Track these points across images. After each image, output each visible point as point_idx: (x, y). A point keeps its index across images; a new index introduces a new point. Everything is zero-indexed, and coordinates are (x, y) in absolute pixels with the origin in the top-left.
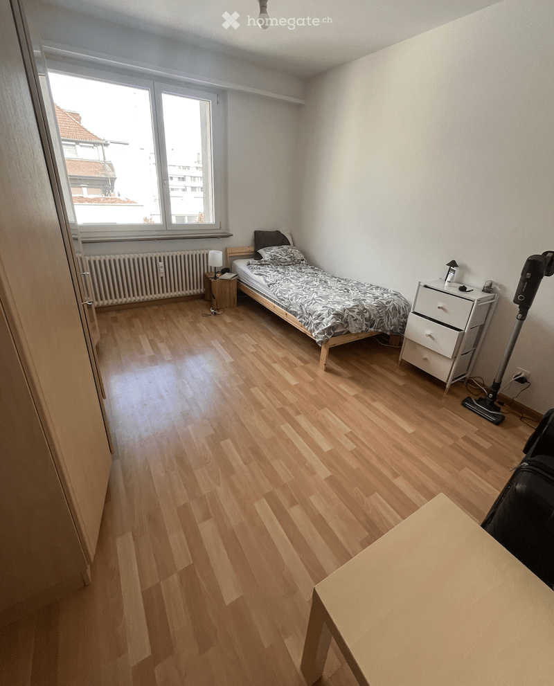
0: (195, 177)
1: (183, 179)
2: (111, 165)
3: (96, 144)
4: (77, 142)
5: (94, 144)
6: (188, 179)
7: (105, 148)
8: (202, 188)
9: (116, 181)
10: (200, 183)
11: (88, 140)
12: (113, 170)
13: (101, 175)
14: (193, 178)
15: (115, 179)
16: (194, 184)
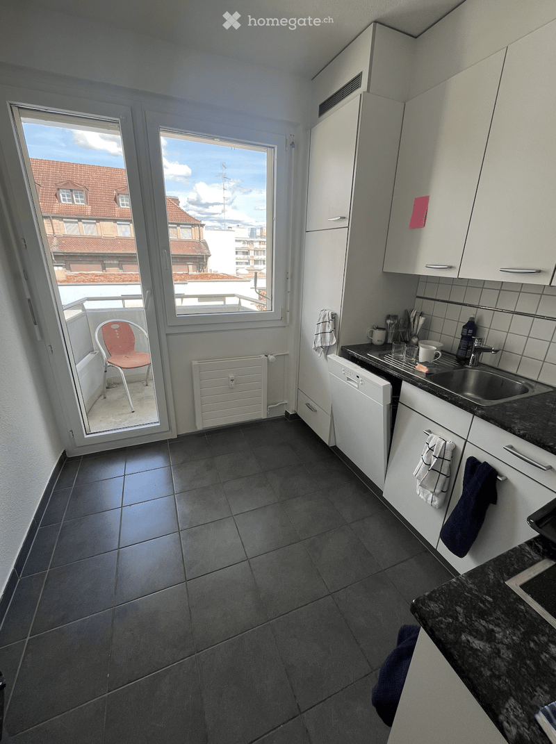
0: (258, 251)
1: (247, 253)
2: (205, 244)
3: (193, 225)
4: (178, 225)
5: (192, 225)
6: (252, 253)
7: (201, 228)
8: (264, 261)
9: (209, 258)
10: (264, 257)
11: (188, 222)
12: (207, 248)
13: (198, 253)
14: (256, 251)
15: (210, 256)
16: (256, 257)
